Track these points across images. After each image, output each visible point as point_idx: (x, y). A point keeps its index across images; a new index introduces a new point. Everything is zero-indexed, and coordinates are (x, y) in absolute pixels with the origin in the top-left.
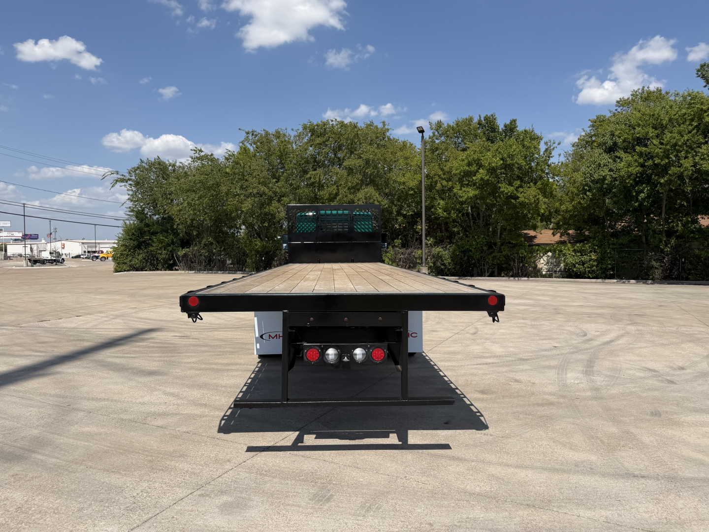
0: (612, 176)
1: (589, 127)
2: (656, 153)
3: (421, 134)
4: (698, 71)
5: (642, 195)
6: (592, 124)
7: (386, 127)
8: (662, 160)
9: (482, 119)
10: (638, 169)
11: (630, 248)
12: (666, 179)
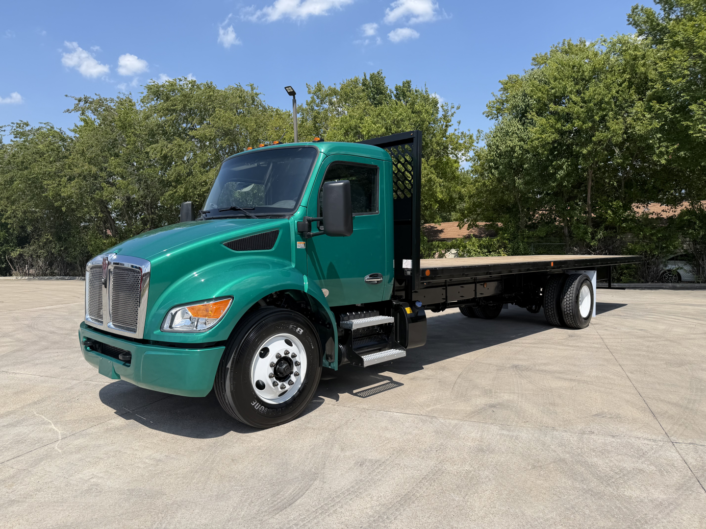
0: (522, 147)
1: (500, 91)
2: (576, 114)
3: (292, 97)
4: (629, 16)
5: (561, 173)
6: (502, 86)
7: (255, 91)
8: (584, 123)
9: (368, 78)
10: (553, 136)
11: (551, 242)
12: (589, 148)
